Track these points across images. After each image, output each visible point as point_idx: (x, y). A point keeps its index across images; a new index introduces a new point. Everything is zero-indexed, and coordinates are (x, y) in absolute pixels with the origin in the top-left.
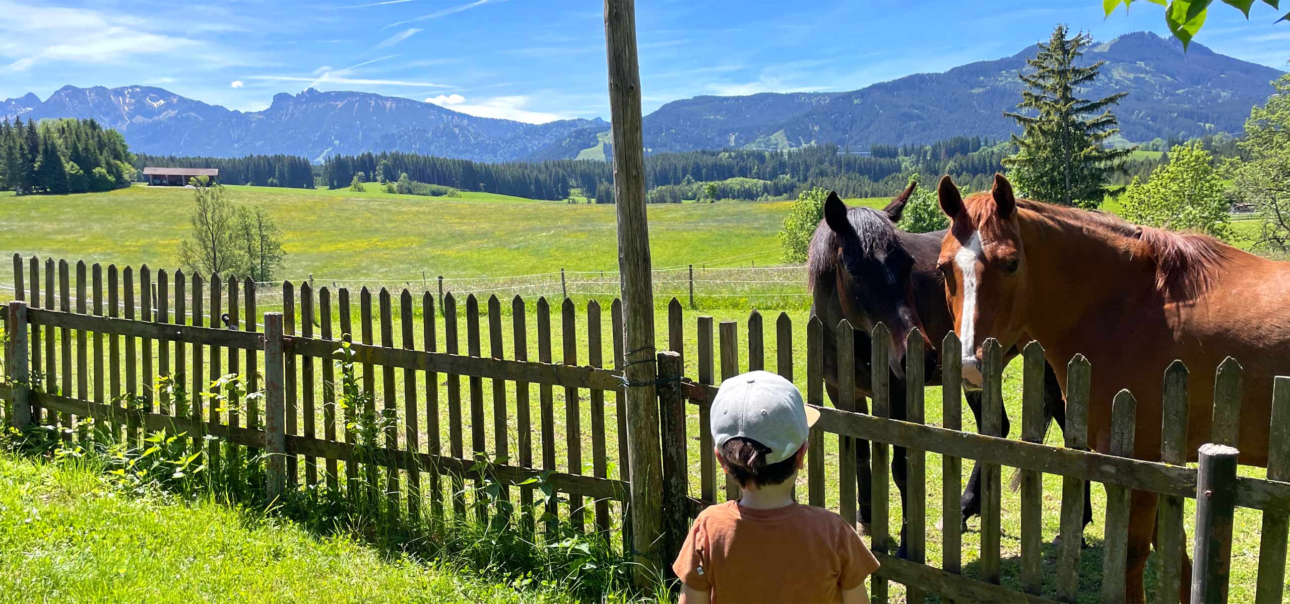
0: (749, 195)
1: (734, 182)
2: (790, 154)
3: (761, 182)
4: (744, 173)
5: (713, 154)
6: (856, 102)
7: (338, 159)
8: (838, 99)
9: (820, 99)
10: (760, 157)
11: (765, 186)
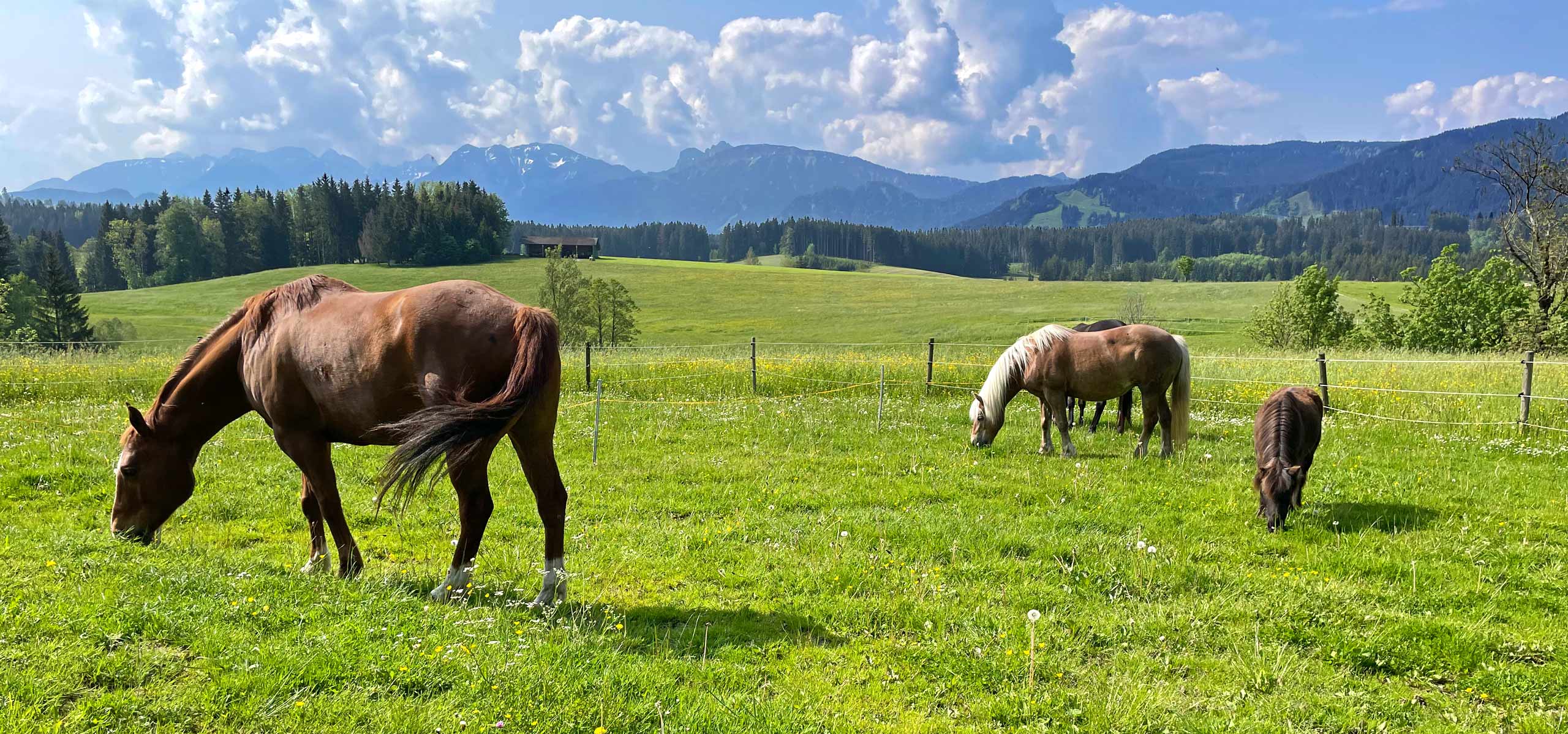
0: (1249, 274)
1: (1229, 259)
2: (1311, 223)
3: (1266, 258)
4: (1245, 247)
5: (1204, 222)
6: (1417, 155)
7: (739, 226)
8: (1392, 150)
9: (1367, 150)
10: (1269, 226)
11: (1270, 263)
